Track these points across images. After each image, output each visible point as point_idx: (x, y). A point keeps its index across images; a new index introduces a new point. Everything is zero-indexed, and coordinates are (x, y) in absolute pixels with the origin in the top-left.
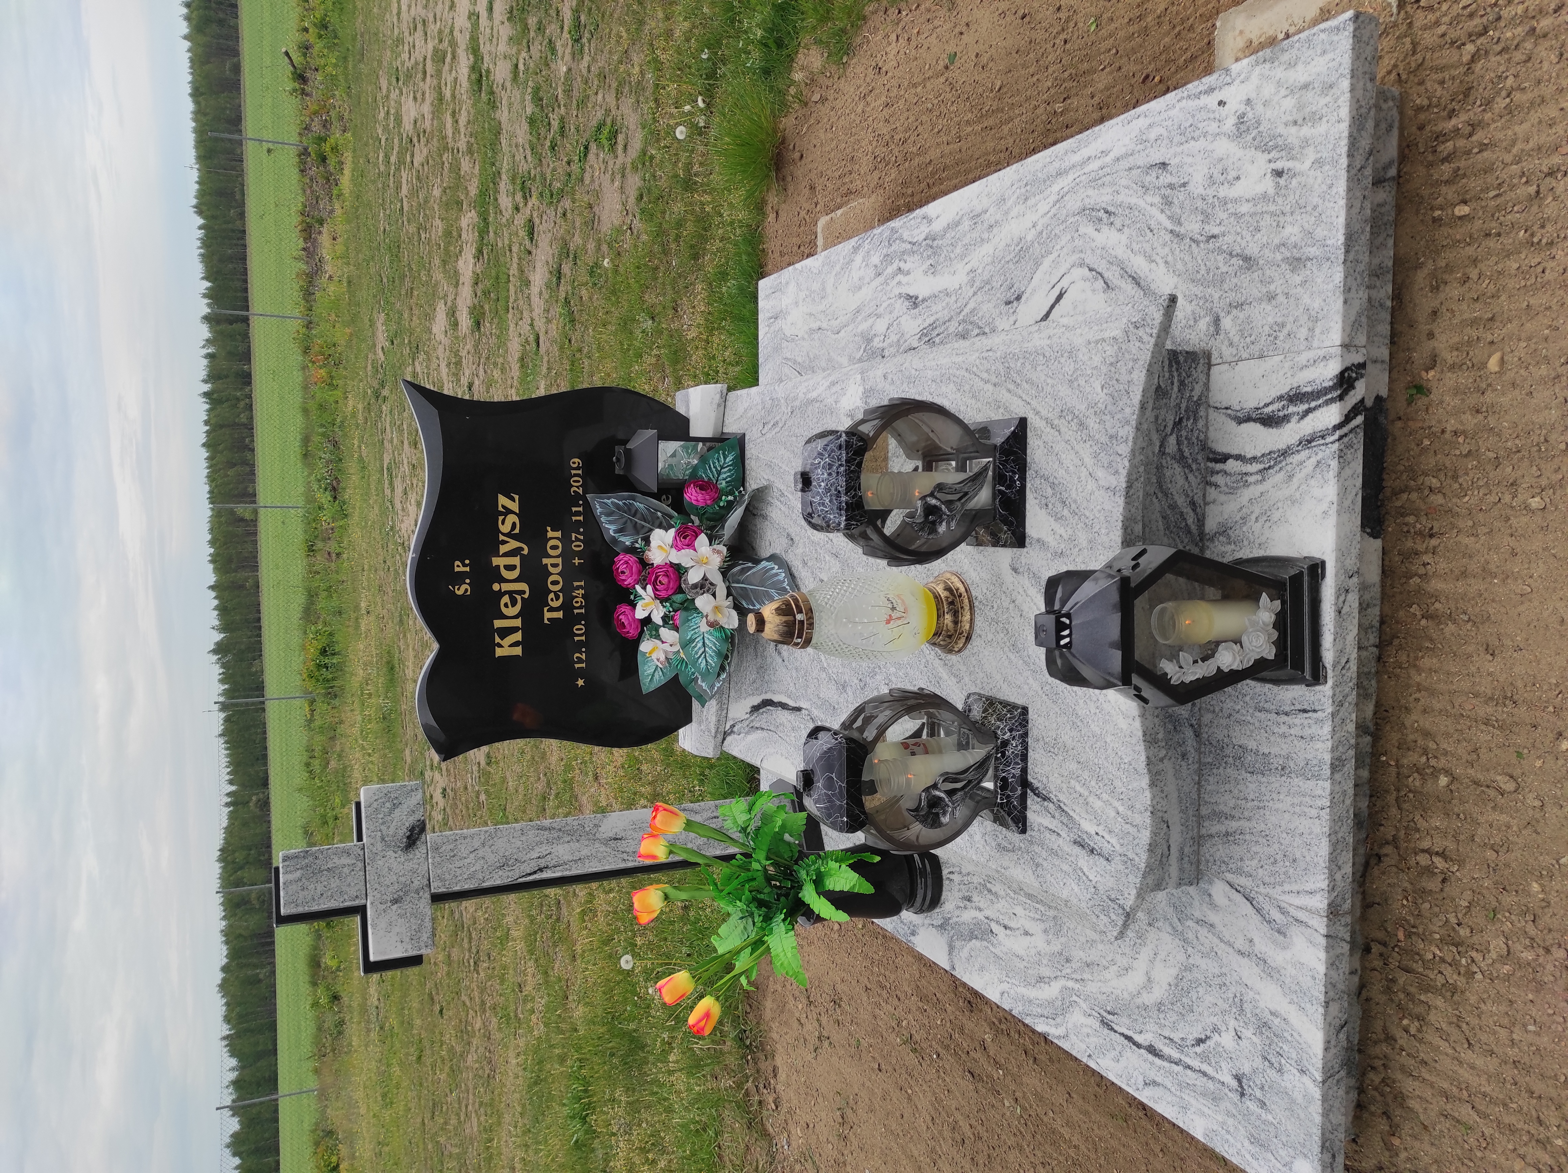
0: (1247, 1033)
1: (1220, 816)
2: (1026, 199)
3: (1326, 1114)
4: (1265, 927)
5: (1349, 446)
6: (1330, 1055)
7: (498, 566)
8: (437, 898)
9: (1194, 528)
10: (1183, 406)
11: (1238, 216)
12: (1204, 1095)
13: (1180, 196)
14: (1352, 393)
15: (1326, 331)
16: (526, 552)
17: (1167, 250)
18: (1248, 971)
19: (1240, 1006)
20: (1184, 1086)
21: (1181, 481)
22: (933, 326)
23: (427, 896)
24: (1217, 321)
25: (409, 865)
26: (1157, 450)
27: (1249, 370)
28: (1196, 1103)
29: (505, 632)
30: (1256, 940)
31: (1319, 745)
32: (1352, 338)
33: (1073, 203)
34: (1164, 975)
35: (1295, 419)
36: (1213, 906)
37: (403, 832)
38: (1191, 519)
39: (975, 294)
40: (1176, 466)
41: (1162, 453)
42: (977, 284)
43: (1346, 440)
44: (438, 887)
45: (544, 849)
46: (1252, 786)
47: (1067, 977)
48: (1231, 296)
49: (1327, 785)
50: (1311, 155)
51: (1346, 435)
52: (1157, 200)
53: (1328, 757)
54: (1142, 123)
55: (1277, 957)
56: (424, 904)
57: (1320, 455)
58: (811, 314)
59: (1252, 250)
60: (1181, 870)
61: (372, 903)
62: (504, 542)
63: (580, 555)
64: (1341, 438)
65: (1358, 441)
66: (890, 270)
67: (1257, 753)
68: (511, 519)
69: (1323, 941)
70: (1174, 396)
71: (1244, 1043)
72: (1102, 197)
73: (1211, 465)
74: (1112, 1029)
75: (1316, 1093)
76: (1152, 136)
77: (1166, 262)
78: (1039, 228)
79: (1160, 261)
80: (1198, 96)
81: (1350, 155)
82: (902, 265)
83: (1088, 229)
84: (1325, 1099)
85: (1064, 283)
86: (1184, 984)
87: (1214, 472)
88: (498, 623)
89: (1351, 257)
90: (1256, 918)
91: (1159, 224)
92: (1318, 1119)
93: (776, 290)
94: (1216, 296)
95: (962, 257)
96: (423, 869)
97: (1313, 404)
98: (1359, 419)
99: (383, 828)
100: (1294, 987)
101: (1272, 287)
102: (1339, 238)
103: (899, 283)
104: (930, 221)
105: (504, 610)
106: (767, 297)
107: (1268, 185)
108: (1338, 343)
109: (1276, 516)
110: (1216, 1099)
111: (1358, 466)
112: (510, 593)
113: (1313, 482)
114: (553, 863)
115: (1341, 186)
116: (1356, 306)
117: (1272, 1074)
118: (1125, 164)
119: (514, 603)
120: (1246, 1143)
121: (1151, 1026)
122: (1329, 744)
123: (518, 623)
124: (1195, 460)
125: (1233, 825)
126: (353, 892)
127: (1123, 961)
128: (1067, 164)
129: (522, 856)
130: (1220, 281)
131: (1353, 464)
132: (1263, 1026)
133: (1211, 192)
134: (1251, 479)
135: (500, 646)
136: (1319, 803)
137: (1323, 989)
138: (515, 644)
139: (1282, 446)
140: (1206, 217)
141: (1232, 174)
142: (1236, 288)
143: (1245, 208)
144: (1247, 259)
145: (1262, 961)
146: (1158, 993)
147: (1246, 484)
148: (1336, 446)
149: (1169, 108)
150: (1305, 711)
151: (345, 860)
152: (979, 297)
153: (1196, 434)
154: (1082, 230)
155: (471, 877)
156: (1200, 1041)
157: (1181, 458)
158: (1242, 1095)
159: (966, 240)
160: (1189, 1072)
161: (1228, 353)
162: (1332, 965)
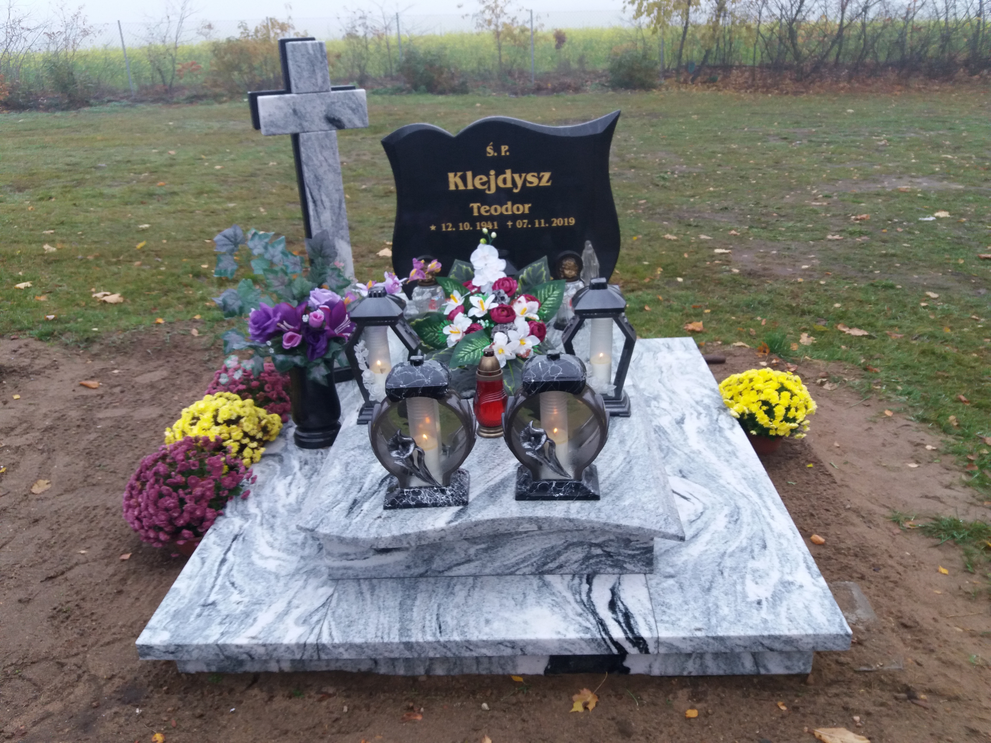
0: (241, 607)
1: (373, 589)
2: (745, 479)
3: (198, 647)
4: (307, 614)
5: (599, 645)
6: (233, 649)
7: (505, 173)
8: (295, 138)
9: (546, 568)
10: (620, 558)
11: (734, 584)
12: (200, 587)
13: (746, 556)
14: (630, 645)
15: (667, 629)
16: (515, 191)
17: (714, 550)
18: (280, 606)
19: (258, 603)
20: (204, 577)
21: (575, 558)
22: (665, 432)
23: (298, 130)
24: (672, 576)
25: (317, 120)
26: (593, 541)
27: (643, 594)
28: (195, 583)
29: (464, 179)
30: (299, 610)
31: (420, 635)
32: (662, 643)
33: (742, 503)
34: (271, 565)
35: (614, 616)
36: (317, 588)
37: (337, 115)
38: (552, 565)
39: (686, 454)
40: (584, 554)
41: (591, 545)
42: (692, 455)
43: (603, 643)
44: (303, 137)
45: (327, 204)
46: (392, 604)
47: (263, 517)
48: (686, 583)
49: (397, 640)
50: (770, 617)
51: (606, 642)
52: (744, 544)
53: (413, 640)
54: (790, 534)
55: (290, 620)
56: (293, 129)
57: (593, 629)
58: (671, 367)
59: (714, 592)
60: (338, 569)
61: (293, 97)
62: (520, 177)
63: (514, 225)
64: (604, 639)
65: (602, 651)
66: (700, 409)
67: (413, 605)
68: (535, 181)
69: (302, 641)
70: (626, 551)
71: (235, 606)
72: (746, 516)
73: (585, 576)
74: (234, 540)
75: (211, 641)
76: (782, 541)
77: (706, 551)
78: (727, 486)
79: (708, 547)
80: (805, 561)
81: (770, 637)
82: (703, 415)
83: (727, 510)
84: (207, 646)
85: (693, 500)
86: (266, 575)
87: (581, 578)
88: (469, 174)
89: (711, 641)
90: (312, 609)
91: (730, 546)
92: (195, 642)
93: (687, 348)
94: (687, 576)
95: (709, 447)
96: (314, 128)
97: (623, 625)
98: (615, 651)
99: (340, 103)
100: (272, 629)
101: (692, 603)
102: (721, 633)
103: (692, 414)
104: (731, 429)
105: (478, 177)
106: (682, 343)
107: (752, 597)
108: (660, 635)
109: (556, 609)
110: (199, 592)
111: (588, 651)
112: (488, 182)
113: (577, 626)
114: (319, 210)
115: (751, 633)
116: (682, 646)
117: (219, 620)
118: (766, 528)
119: (483, 184)
120: (174, 609)
121: (238, 560)
122: (421, 640)
123: (470, 187)
124: (587, 567)
125: (368, 596)
126: (300, 85)
127: (277, 544)
128: (766, 499)
129: (323, 190)
130: (696, 577)
131: (588, 648)
132: (247, 615)
133: (749, 570)
134: (577, 597)
135: (455, 175)
136: (386, 637)
137: (273, 642)
138: (456, 186)
139: (598, 610)
140: (734, 569)
141: (759, 581)
142: (691, 585)
143: (739, 588)
144: (709, 590)
145: (286, 613)
146: (260, 563)
147: (574, 594)
148: (598, 636)
149: (799, 548)
150: (440, 628)
151: (320, 81)
152: (684, 456)
153: (603, 566)
154: (726, 508)
155: (309, 158)
156: (233, 584)
157: (587, 558)
158: (204, 606)
159: (719, 449)
160: (213, 579)
161: (653, 582)
162: (288, 648)
